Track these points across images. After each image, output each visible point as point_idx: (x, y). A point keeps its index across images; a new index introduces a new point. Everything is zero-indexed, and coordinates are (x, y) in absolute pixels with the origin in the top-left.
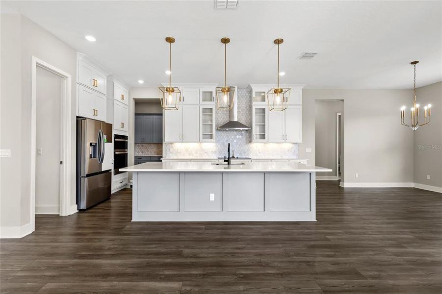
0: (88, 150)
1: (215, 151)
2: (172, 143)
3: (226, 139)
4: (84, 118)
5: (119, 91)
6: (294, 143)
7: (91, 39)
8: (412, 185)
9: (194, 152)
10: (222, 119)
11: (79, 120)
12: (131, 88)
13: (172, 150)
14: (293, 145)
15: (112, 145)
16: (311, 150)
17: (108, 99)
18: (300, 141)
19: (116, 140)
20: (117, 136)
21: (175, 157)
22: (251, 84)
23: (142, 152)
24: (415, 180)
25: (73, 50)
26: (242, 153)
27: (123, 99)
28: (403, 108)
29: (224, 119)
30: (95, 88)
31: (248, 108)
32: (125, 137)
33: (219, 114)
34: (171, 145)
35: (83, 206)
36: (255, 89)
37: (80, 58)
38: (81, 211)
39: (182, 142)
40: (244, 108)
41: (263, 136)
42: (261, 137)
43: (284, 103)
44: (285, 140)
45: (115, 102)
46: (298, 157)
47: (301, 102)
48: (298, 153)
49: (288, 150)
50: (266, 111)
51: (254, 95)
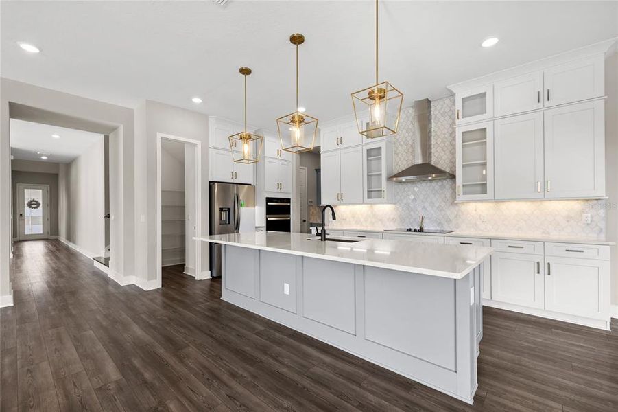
0: (218, 216)
1: (394, 218)
5: (273, 145)
7: (197, 100)
9: (362, 220)
10: (405, 162)
15: (262, 209)
18: (601, 192)
19: (269, 204)
20: (270, 200)
25: (203, 116)
26: (443, 222)
27: (279, 154)
30: (234, 149)
33: (400, 155)
35: (214, 274)
36: (461, 93)
37: (211, 121)
38: (213, 277)
41: (483, 188)
42: (479, 189)
43: (540, 105)
44: (541, 194)
45: (266, 160)
46: (603, 236)
47: (601, 91)
48: (602, 225)
49: (568, 218)
50: (489, 133)
51: (459, 106)
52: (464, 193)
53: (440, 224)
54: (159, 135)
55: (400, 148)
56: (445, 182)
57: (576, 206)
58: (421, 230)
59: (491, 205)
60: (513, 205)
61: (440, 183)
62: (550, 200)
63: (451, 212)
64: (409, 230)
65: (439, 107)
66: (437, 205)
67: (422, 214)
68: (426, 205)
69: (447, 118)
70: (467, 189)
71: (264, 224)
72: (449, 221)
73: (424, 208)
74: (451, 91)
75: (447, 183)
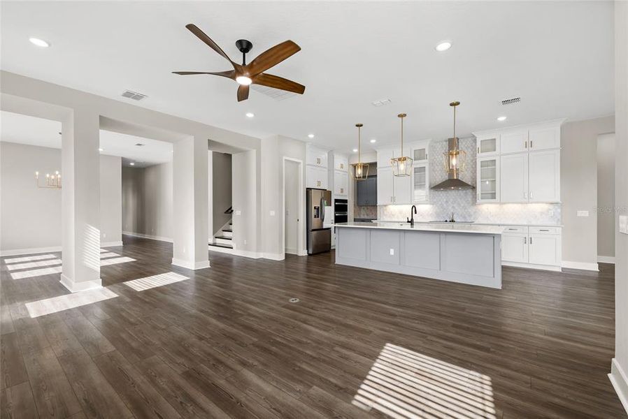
0: (314, 212)
2: (385, 206)
3: (445, 200)
4: (311, 189)
5: (339, 161)
6: (552, 203)
7: (311, 136)
11: (308, 190)
12: (350, 156)
13: (385, 213)
14: (551, 207)
15: (332, 208)
16: (589, 213)
17: (329, 170)
18: (558, 199)
19: (336, 203)
20: (336, 201)
21: (389, 220)
22: (475, 133)
23: (367, 215)
25: (303, 143)
26: (466, 216)
27: (342, 167)
29: (442, 177)
30: (319, 165)
32: (346, 201)
34: (385, 208)
35: (310, 252)
36: (480, 138)
37: (307, 146)
38: (309, 255)
40: (469, 161)
41: (493, 196)
42: (490, 196)
43: (527, 149)
44: (527, 200)
45: (335, 171)
46: (559, 223)
47: (558, 145)
48: (559, 217)
49: (542, 213)
50: (497, 163)
51: (479, 144)
52: (482, 198)
53: (465, 217)
54: (284, 158)
55: (436, 167)
56: (468, 191)
57: (546, 206)
58: (453, 221)
59: (498, 205)
60: (510, 205)
61: (464, 191)
62: (532, 203)
63: (472, 210)
64: (446, 221)
65: (464, 143)
66: (462, 205)
67: (452, 211)
68: (455, 205)
69: (470, 150)
70: (483, 195)
71: (333, 218)
72: (470, 216)
73: (453, 207)
74: (474, 136)
75: (470, 191)
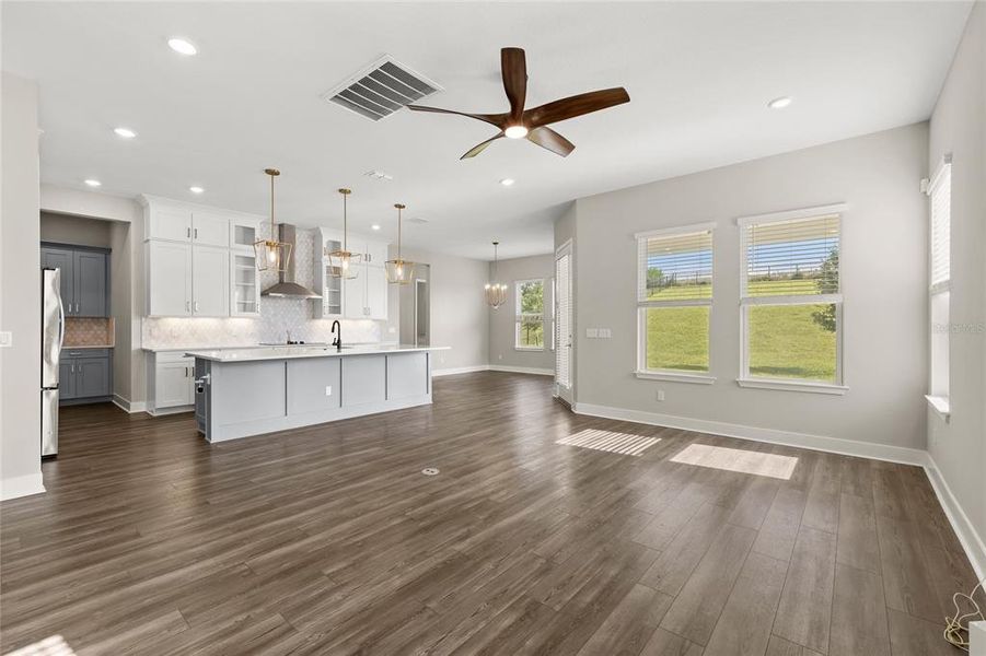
1: (252, 334)
2: (158, 318)
6: (376, 321)
7: (125, 133)
8: (487, 368)
10: (268, 277)
13: (155, 332)
14: (373, 323)
16: (394, 330)
22: (321, 229)
24: (490, 362)
28: (487, 287)
31: (310, 263)
36: (327, 238)
39: (192, 316)
40: (304, 262)
